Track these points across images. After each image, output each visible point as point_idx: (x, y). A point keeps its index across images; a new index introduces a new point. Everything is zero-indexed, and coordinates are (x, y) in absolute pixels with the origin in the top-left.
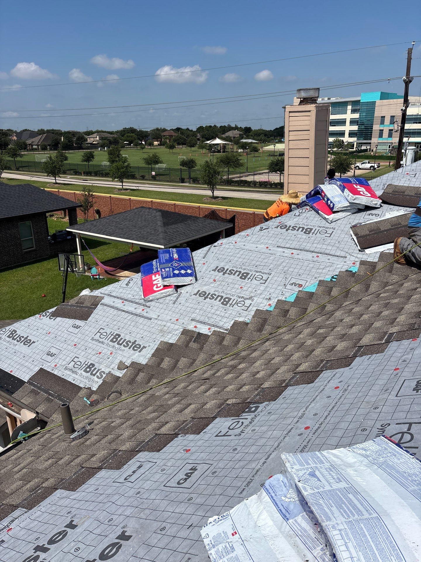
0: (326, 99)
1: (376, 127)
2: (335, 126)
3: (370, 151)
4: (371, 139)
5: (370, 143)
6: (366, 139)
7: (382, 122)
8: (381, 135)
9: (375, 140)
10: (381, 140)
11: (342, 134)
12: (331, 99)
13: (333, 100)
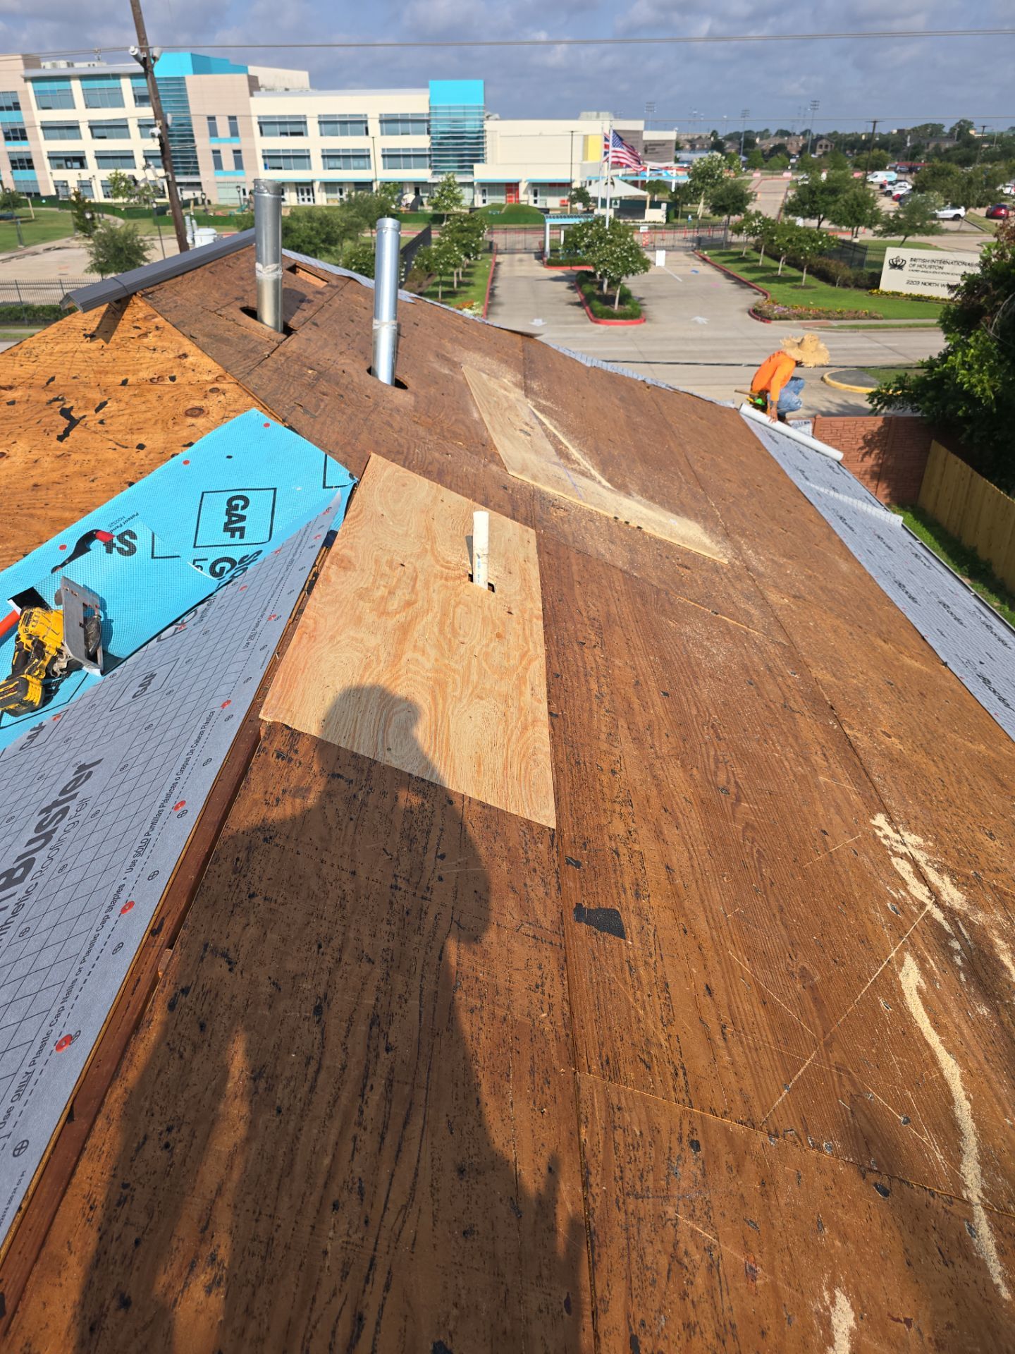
0: (62, 64)
1: (203, 145)
2: (104, 137)
3: (203, 203)
4: (198, 173)
5: (199, 184)
6: (186, 174)
7: (213, 133)
8: (218, 165)
9: (207, 174)
10: (220, 177)
11: (127, 157)
12: (77, 65)
13: (82, 67)
